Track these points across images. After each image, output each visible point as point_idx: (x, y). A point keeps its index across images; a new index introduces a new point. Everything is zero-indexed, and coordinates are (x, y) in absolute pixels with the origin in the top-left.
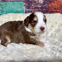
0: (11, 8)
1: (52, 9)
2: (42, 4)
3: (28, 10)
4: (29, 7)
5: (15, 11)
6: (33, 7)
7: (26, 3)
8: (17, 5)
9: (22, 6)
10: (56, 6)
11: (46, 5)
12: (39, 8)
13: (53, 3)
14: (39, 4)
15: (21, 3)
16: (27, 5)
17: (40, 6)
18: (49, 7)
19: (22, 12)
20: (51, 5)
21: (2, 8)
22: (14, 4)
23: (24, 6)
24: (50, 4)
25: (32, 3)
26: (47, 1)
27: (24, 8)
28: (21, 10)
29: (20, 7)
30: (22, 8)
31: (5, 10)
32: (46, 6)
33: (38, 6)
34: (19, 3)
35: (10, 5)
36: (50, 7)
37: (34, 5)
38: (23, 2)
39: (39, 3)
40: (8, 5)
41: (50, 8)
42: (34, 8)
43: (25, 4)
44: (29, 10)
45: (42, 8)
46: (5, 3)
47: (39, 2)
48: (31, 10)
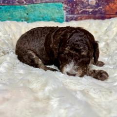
0: (42, 13)
1: (111, 13)
2: (95, 6)
3: (70, 16)
4: (72, 12)
5: (49, 18)
6: (80, 12)
7: (67, 4)
9: (61, 10)
11: (101, 7)
12: (89, 12)
13: (113, 4)
14: (89, 7)
15: (59, 6)
16: (70, 7)
17: (91, 10)
18: (106, 11)
19: (61, 20)
20: (110, 7)
21: (27, 14)
22: (47, 6)
23: (64, 10)
24: (108, 6)
25: (77, 5)
26: (103, 1)
27: (65, 14)
28: (60, 17)
29: (58, 11)
30: (61, 14)
31: (32, 17)
32: (101, 9)
33: (88, 10)
34: (56, 5)
35: (41, 8)
36: (108, 11)
37: (81, 7)
38: (63, 3)
39: (89, 5)
40: (37, 8)
41: (107, 13)
42: (82, 13)
43: (66, 6)
44: (72, 16)
45: (94, 13)
46: (32, 5)
47: (90, 3)
48: (76, 16)
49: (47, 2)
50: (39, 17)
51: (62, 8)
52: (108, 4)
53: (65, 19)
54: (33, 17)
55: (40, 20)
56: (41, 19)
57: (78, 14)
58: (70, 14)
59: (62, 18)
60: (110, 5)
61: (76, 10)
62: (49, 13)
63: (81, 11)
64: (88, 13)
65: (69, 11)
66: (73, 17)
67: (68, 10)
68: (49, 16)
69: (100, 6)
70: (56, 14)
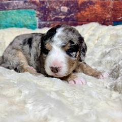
0: (14, 19)
1: (83, 20)
2: (67, 13)
3: (43, 23)
4: (44, 18)
5: (22, 25)
7: (40, 11)
8: (25, 15)
9: (34, 17)
10: (89, 16)
11: (73, 15)
12: (62, 19)
13: (84, 12)
14: (61, 14)
15: (31, 12)
16: (42, 14)
17: (63, 17)
18: (77, 18)
19: (34, 26)
20: (81, 14)
22: (20, 13)
23: (37, 16)
24: (79, 14)
25: (49, 12)
26: (74, 9)
27: (38, 21)
28: (32, 23)
29: (30, 18)
30: (34, 20)
33: (60, 17)
34: (28, 12)
35: (13, 15)
36: (80, 18)
37: (54, 14)
38: (35, 10)
39: (61, 12)
40: (9, 14)
42: (54, 20)
43: (38, 13)
44: (45, 22)
45: (66, 20)
46: (4, 11)
47: (62, 10)
48: (48, 23)
49: (19, 9)
50: (11, 23)
51: (35, 15)
52: (79, 12)
53: (38, 26)
54: (5, 24)
55: (12, 27)
56: (14, 25)
57: (51, 21)
58: (42, 21)
59: (35, 25)
60: (82, 12)
61: (48, 17)
62: (22, 19)
63: (54, 18)
64: (60, 20)
65: (42, 17)
66: (46, 24)
67: (40, 17)
68: (21, 22)
69: (72, 13)
70: (28, 21)
